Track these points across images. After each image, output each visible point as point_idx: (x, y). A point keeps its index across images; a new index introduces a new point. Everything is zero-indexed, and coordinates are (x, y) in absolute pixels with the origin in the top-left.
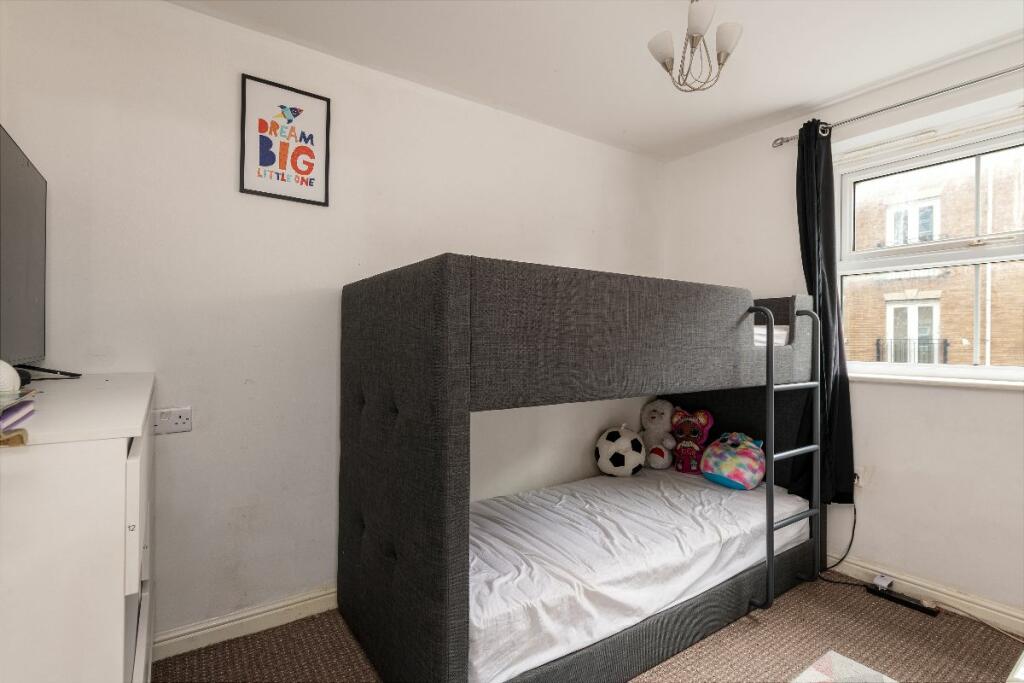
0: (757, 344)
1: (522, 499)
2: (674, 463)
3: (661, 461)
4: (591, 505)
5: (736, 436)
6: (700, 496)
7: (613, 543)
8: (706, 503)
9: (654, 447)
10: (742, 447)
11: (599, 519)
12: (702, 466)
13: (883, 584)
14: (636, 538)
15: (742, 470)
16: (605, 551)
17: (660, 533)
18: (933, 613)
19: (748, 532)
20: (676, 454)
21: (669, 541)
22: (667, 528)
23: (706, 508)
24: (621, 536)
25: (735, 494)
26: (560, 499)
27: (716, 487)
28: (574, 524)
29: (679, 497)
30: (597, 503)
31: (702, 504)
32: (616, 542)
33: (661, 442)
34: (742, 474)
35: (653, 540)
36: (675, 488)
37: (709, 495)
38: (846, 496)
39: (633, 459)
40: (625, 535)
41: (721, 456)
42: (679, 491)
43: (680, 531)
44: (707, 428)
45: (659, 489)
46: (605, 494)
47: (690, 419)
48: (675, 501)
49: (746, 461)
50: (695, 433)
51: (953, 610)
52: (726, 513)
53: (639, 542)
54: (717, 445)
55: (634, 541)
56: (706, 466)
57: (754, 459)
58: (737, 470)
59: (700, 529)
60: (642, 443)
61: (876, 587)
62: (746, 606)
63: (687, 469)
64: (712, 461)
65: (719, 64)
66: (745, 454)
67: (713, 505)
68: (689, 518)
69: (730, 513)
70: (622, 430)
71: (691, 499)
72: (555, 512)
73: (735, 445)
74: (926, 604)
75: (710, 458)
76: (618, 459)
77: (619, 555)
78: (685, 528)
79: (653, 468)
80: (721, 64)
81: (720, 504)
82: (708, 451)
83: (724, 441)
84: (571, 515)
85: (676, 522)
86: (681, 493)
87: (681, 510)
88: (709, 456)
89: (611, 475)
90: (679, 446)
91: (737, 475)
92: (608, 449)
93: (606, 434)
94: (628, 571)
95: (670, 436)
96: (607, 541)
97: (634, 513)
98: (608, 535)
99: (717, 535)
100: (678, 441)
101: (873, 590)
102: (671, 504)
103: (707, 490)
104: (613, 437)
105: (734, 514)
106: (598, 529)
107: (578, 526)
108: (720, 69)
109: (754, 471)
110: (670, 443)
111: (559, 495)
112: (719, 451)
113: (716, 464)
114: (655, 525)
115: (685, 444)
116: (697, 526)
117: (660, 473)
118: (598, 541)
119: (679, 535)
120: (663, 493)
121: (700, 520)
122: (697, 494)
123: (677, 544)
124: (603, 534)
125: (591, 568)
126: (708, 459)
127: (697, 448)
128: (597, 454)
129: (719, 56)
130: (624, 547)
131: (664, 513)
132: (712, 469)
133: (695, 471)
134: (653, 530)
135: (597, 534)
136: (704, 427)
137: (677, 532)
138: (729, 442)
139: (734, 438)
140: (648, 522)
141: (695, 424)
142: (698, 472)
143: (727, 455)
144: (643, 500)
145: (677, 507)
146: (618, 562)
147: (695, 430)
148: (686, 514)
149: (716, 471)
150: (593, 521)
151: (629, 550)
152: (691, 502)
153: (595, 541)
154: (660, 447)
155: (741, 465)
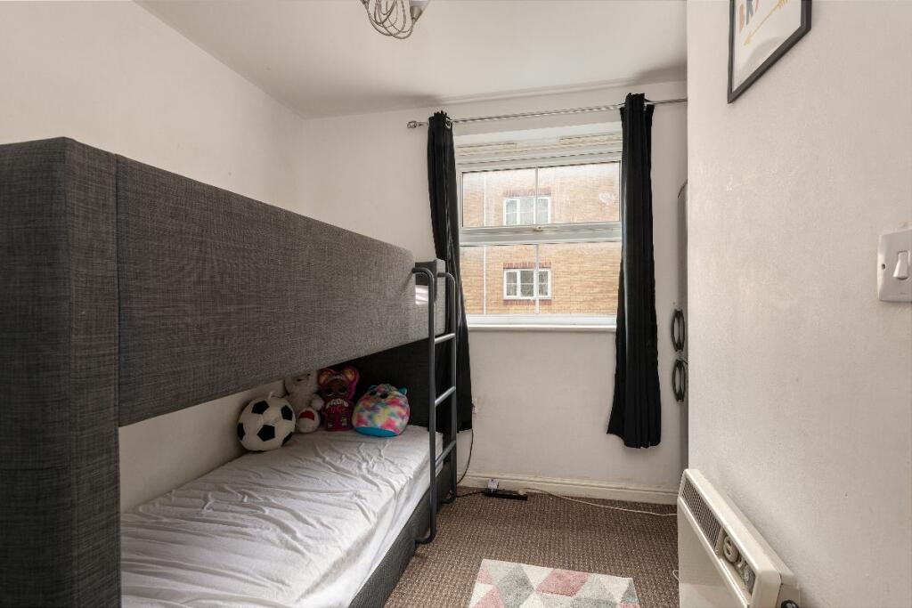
0: (417, 303)
1: (148, 517)
2: (323, 424)
3: (310, 424)
4: (250, 496)
5: (383, 388)
6: (359, 452)
7: (295, 538)
8: (367, 458)
9: (304, 411)
10: (390, 397)
11: (267, 511)
12: (354, 422)
13: (493, 486)
14: (319, 521)
15: (393, 418)
16: (290, 552)
17: (340, 506)
18: (524, 498)
19: (412, 477)
20: (324, 413)
21: (352, 512)
22: (344, 498)
23: (370, 463)
24: (301, 524)
25: (389, 442)
26: (206, 500)
27: (370, 440)
28: (238, 529)
29: (341, 459)
30: (256, 491)
31: (364, 460)
32: (299, 535)
33: (310, 404)
34: (393, 422)
35: (337, 517)
36: (333, 450)
37: (367, 448)
38: (466, 424)
39: (284, 428)
40: (306, 522)
41: (374, 409)
42: (338, 452)
43: (359, 496)
44: (355, 384)
45: (317, 455)
46: (261, 477)
47: (338, 377)
48: (338, 464)
49: (396, 409)
50: (344, 389)
51: (534, 491)
52: (389, 463)
53: (322, 524)
54: (367, 399)
55: (318, 526)
56: (360, 421)
57: (402, 406)
58: (390, 419)
59: (375, 488)
60: (292, 409)
61: (489, 490)
62: (414, 545)
63: (337, 427)
64: (365, 415)
65: (413, 18)
66: (394, 403)
67: (375, 458)
68: (361, 480)
69: (392, 463)
70: (269, 400)
71: (353, 458)
72: (205, 521)
73: (385, 396)
74: (521, 493)
75: (362, 413)
76: (267, 433)
77: (309, 551)
78: (362, 492)
79: (303, 433)
80: (414, 19)
81: (380, 455)
82: (360, 405)
83: (373, 394)
84: (230, 517)
85: (351, 488)
86: (342, 454)
87: (349, 472)
88: (361, 410)
89: (260, 452)
90: (328, 406)
91: (390, 424)
92: (254, 423)
93: (250, 407)
94: (323, 566)
95: (318, 396)
96: (287, 537)
97: (306, 490)
98: (286, 529)
99: (390, 489)
100: (326, 400)
101: (488, 493)
102: (337, 469)
103: (363, 444)
104: (261, 408)
105: (396, 462)
106: (272, 526)
107: (244, 530)
108: (413, 24)
109: (403, 418)
110: (319, 404)
111: (202, 494)
112: (371, 405)
113: (370, 417)
114: (331, 499)
115: (333, 402)
116: (369, 485)
117: (311, 437)
118: (278, 542)
119: (359, 501)
120: (324, 460)
121: (370, 477)
122: (355, 450)
123: (360, 512)
124: (278, 530)
125: (283, 583)
126: (361, 413)
127: (346, 404)
128: (240, 431)
129: (412, 9)
130: (310, 537)
131: (335, 481)
132: (366, 424)
133: (344, 427)
134: (331, 504)
135: (273, 533)
136: (351, 382)
137: (355, 498)
138: (379, 394)
139: (382, 389)
140: (323, 497)
141: (343, 381)
142: (350, 427)
143: (379, 407)
144: (307, 472)
145: (344, 470)
146: (311, 560)
147: (343, 388)
148: (355, 475)
149: (370, 424)
150: (258, 516)
151: (316, 539)
152: (354, 461)
153: (273, 544)
154: (310, 409)
155: (392, 414)
